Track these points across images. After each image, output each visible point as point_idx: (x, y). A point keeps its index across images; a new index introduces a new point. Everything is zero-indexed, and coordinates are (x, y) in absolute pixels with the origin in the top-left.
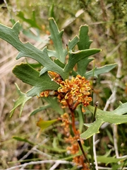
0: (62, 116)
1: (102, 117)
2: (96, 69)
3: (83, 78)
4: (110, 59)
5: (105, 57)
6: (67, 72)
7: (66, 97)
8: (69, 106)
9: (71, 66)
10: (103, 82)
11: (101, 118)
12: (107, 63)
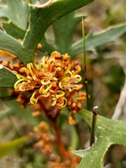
0: (36, 129)
1: (108, 132)
2: (92, 37)
3: (66, 56)
4: (118, 13)
5: (108, 12)
6: (30, 47)
7: (33, 100)
8: (47, 111)
9: (38, 35)
10: (108, 56)
11: (105, 134)
12: (112, 23)
